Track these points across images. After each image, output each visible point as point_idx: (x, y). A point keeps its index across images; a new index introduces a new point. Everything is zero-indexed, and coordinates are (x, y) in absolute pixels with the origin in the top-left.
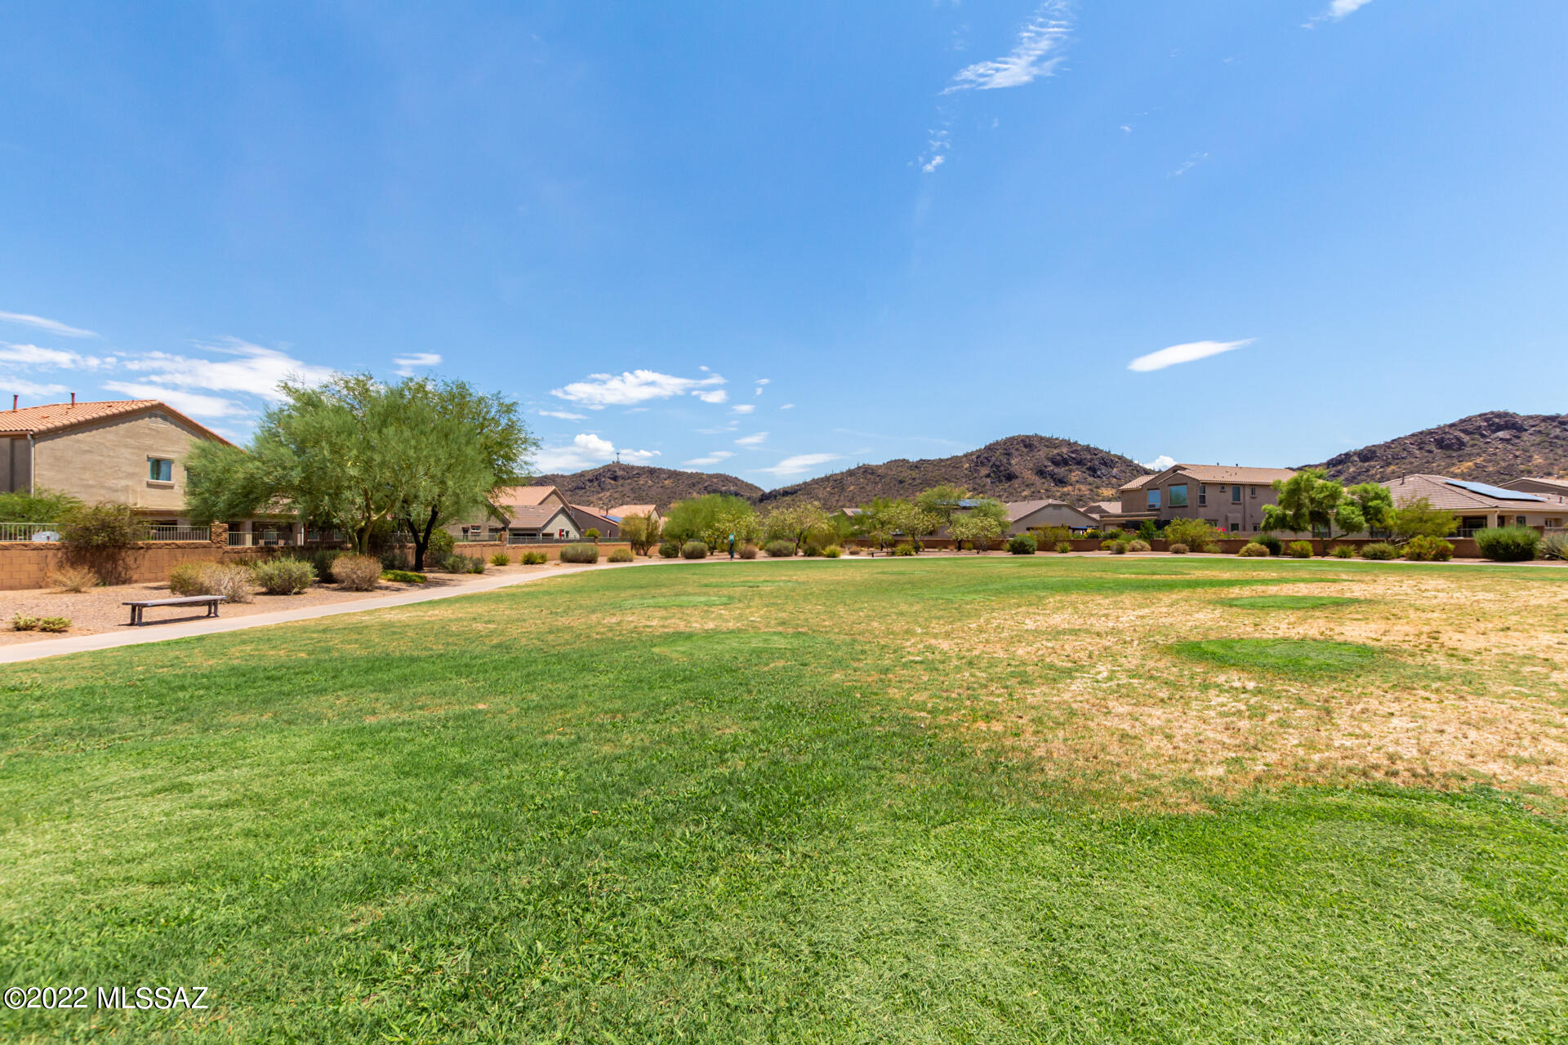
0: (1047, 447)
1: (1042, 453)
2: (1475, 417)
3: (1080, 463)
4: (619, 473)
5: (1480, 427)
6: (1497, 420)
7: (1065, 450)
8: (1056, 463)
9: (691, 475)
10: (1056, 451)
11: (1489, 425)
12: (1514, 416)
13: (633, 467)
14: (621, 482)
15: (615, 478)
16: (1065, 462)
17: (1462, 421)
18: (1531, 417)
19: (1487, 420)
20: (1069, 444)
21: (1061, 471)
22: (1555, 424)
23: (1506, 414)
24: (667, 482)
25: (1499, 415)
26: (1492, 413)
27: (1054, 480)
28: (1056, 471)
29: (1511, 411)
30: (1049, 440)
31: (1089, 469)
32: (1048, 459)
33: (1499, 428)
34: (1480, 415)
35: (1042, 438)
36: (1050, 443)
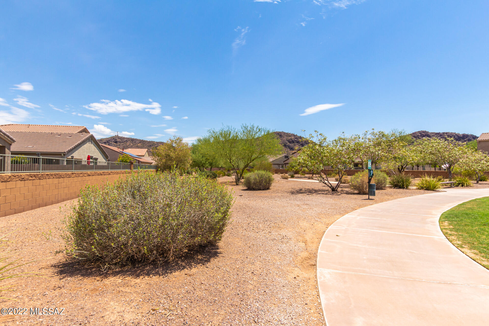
0: (287, 136)
1: (285, 138)
2: (417, 132)
3: (298, 142)
4: (118, 140)
5: (418, 135)
6: (423, 133)
7: (293, 137)
8: (290, 142)
9: (149, 142)
10: (290, 138)
11: (421, 135)
12: (428, 132)
13: (124, 138)
14: (119, 144)
15: (116, 142)
16: (293, 142)
17: (413, 133)
18: (432, 133)
19: (420, 133)
20: (294, 135)
21: (292, 145)
22: (439, 135)
23: (426, 132)
24: (139, 144)
25: (424, 132)
26: (422, 131)
27: (290, 148)
28: (290, 145)
29: (427, 131)
30: (287, 134)
31: (301, 145)
32: (287, 140)
33: (424, 136)
34: (418, 132)
35: (285, 133)
36: (288, 135)
